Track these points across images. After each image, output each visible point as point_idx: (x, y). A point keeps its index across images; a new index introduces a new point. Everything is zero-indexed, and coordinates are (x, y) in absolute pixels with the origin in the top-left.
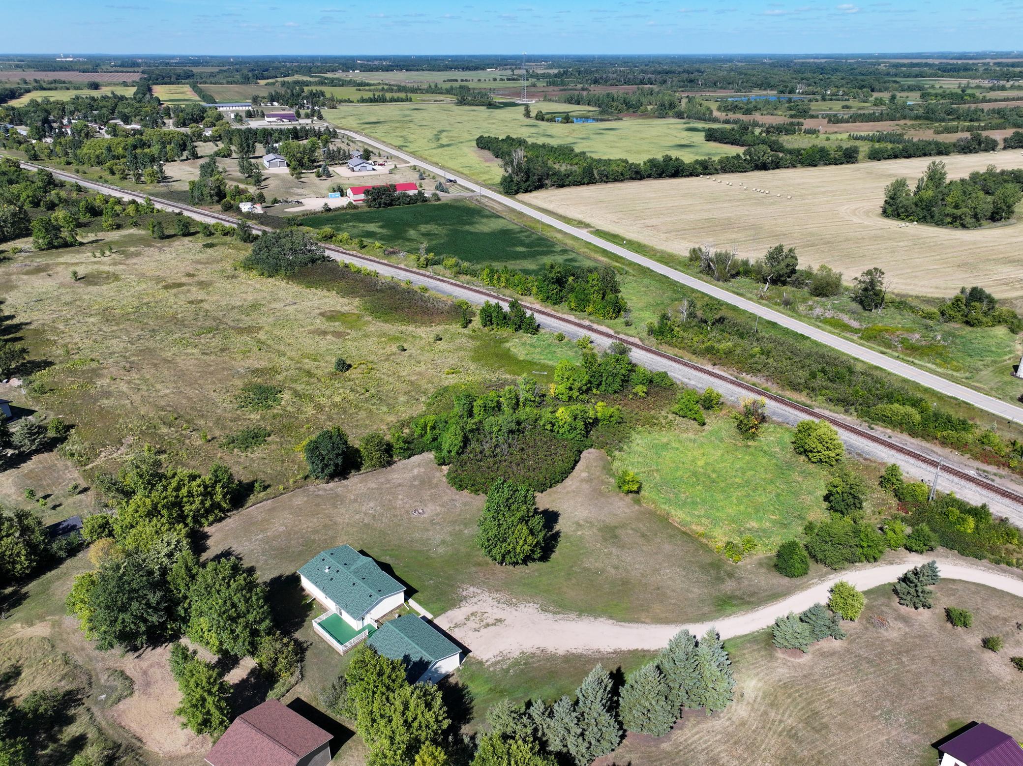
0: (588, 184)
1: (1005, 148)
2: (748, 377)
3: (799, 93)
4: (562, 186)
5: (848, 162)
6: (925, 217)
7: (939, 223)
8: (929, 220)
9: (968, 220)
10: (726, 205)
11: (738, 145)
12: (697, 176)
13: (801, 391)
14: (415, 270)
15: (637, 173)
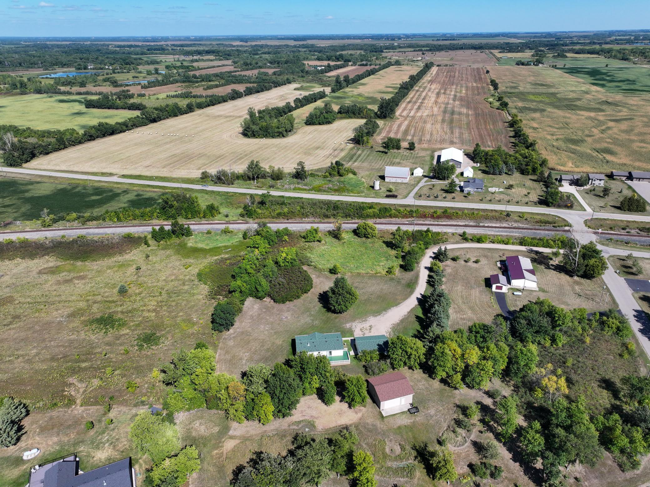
0: (63, 149)
1: (245, 95)
2: (306, 219)
3: (91, 69)
4: (47, 154)
5: (191, 112)
6: (266, 135)
7: (273, 137)
8: (268, 135)
9: (285, 133)
10: (168, 146)
11: (114, 108)
12: (124, 132)
13: (330, 217)
14: (43, 229)
15: (91, 136)
